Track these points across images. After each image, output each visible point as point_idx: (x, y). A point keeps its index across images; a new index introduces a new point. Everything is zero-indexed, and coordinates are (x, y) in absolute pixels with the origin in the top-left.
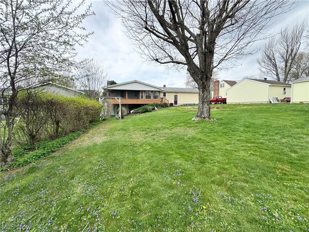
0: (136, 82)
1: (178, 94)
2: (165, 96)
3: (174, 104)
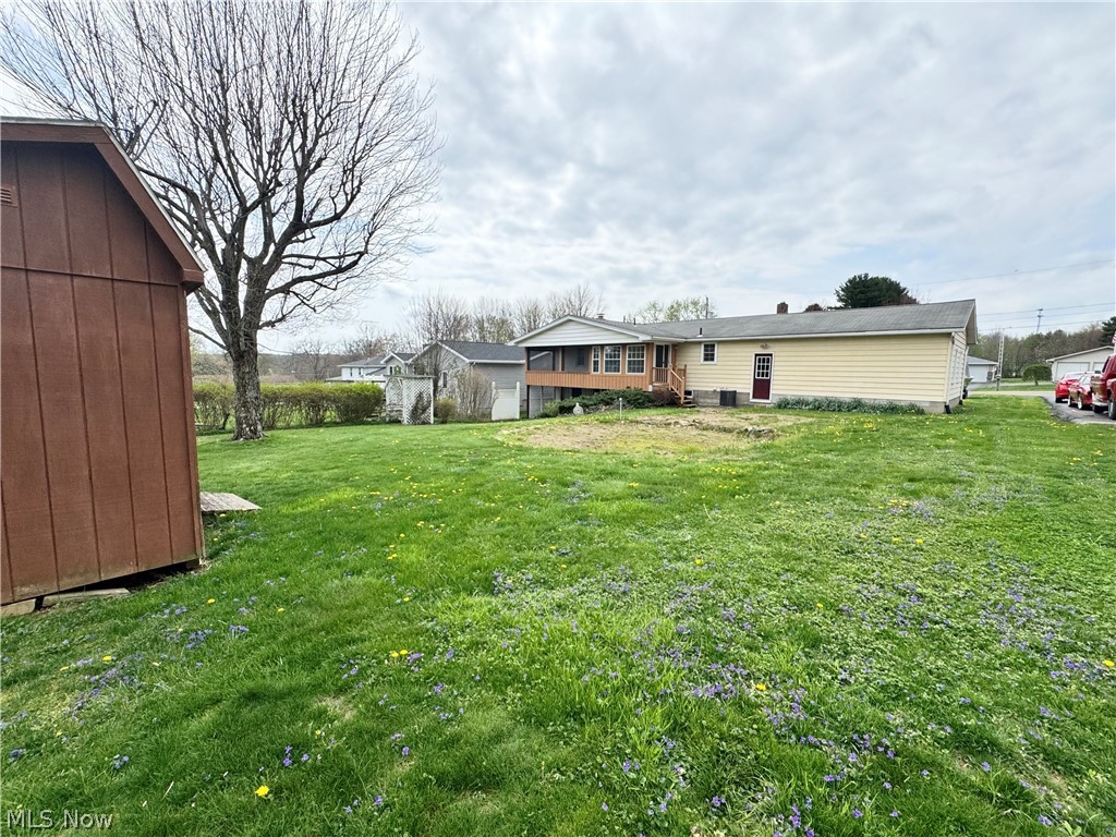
0: (571, 321)
2: (713, 360)
3: (754, 397)
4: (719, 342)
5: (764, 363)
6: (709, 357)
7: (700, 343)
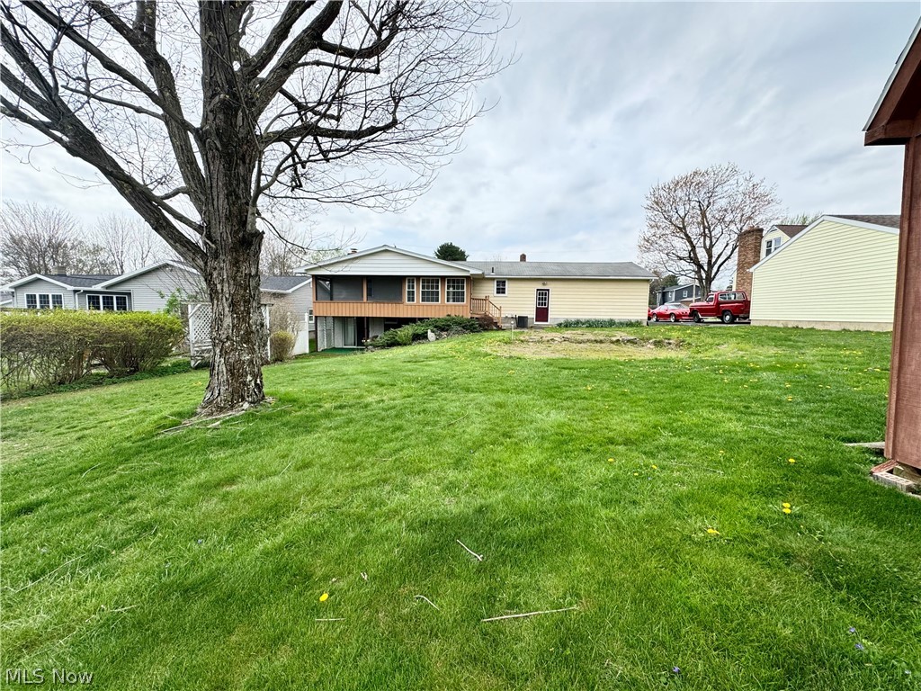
0: (386, 251)
1: (549, 286)
2: (504, 293)
3: (536, 321)
4: (509, 279)
5: (543, 296)
6: (501, 290)
7: (493, 279)
